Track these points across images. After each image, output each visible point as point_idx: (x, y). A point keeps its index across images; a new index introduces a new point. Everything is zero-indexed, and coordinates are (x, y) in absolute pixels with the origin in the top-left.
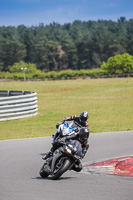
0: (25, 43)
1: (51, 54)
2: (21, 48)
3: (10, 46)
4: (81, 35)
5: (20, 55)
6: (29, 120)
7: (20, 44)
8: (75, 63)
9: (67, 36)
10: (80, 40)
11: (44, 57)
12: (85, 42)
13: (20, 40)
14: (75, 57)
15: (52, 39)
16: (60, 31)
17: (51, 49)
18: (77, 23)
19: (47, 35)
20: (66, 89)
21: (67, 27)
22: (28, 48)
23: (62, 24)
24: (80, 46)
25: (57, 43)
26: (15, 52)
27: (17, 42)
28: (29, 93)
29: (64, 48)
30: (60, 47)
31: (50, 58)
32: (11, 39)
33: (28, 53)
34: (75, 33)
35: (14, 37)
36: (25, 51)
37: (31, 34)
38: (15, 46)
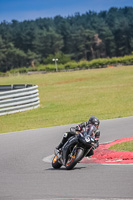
0: (62, 34)
1: (89, 43)
2: (59, 39)
3: (47, 37)
4: (117, 22)
5: (58, 46)
6: (29, 113)
7: (57, 35)
8: (112, 51)
9: (104, 23)
10: (116, 27)
11: (82, 46)
12: (122, 29)
13: (57, 32)
14: (112, 44)
15: (89, 28)
16: (96, 19)
17: (88, 38)
18: (113, 10)
19: (83, 25)
20: (81, 80)
21: (103, 14)
22: (65, 38)
23: (98, 12)
24: (117, 33)
25: (93, 31)
26: (52, 43)
27: (54, 32)
28: (31, 86)
29: (101, 37)
30: (96, 35)
31: (87, 47)
32: (48, 30)
33: (65, 43)
34: (112, 20)
35: (50, 29)
36: (62, 42)
37: (67, 25)
38: (52, 37)
